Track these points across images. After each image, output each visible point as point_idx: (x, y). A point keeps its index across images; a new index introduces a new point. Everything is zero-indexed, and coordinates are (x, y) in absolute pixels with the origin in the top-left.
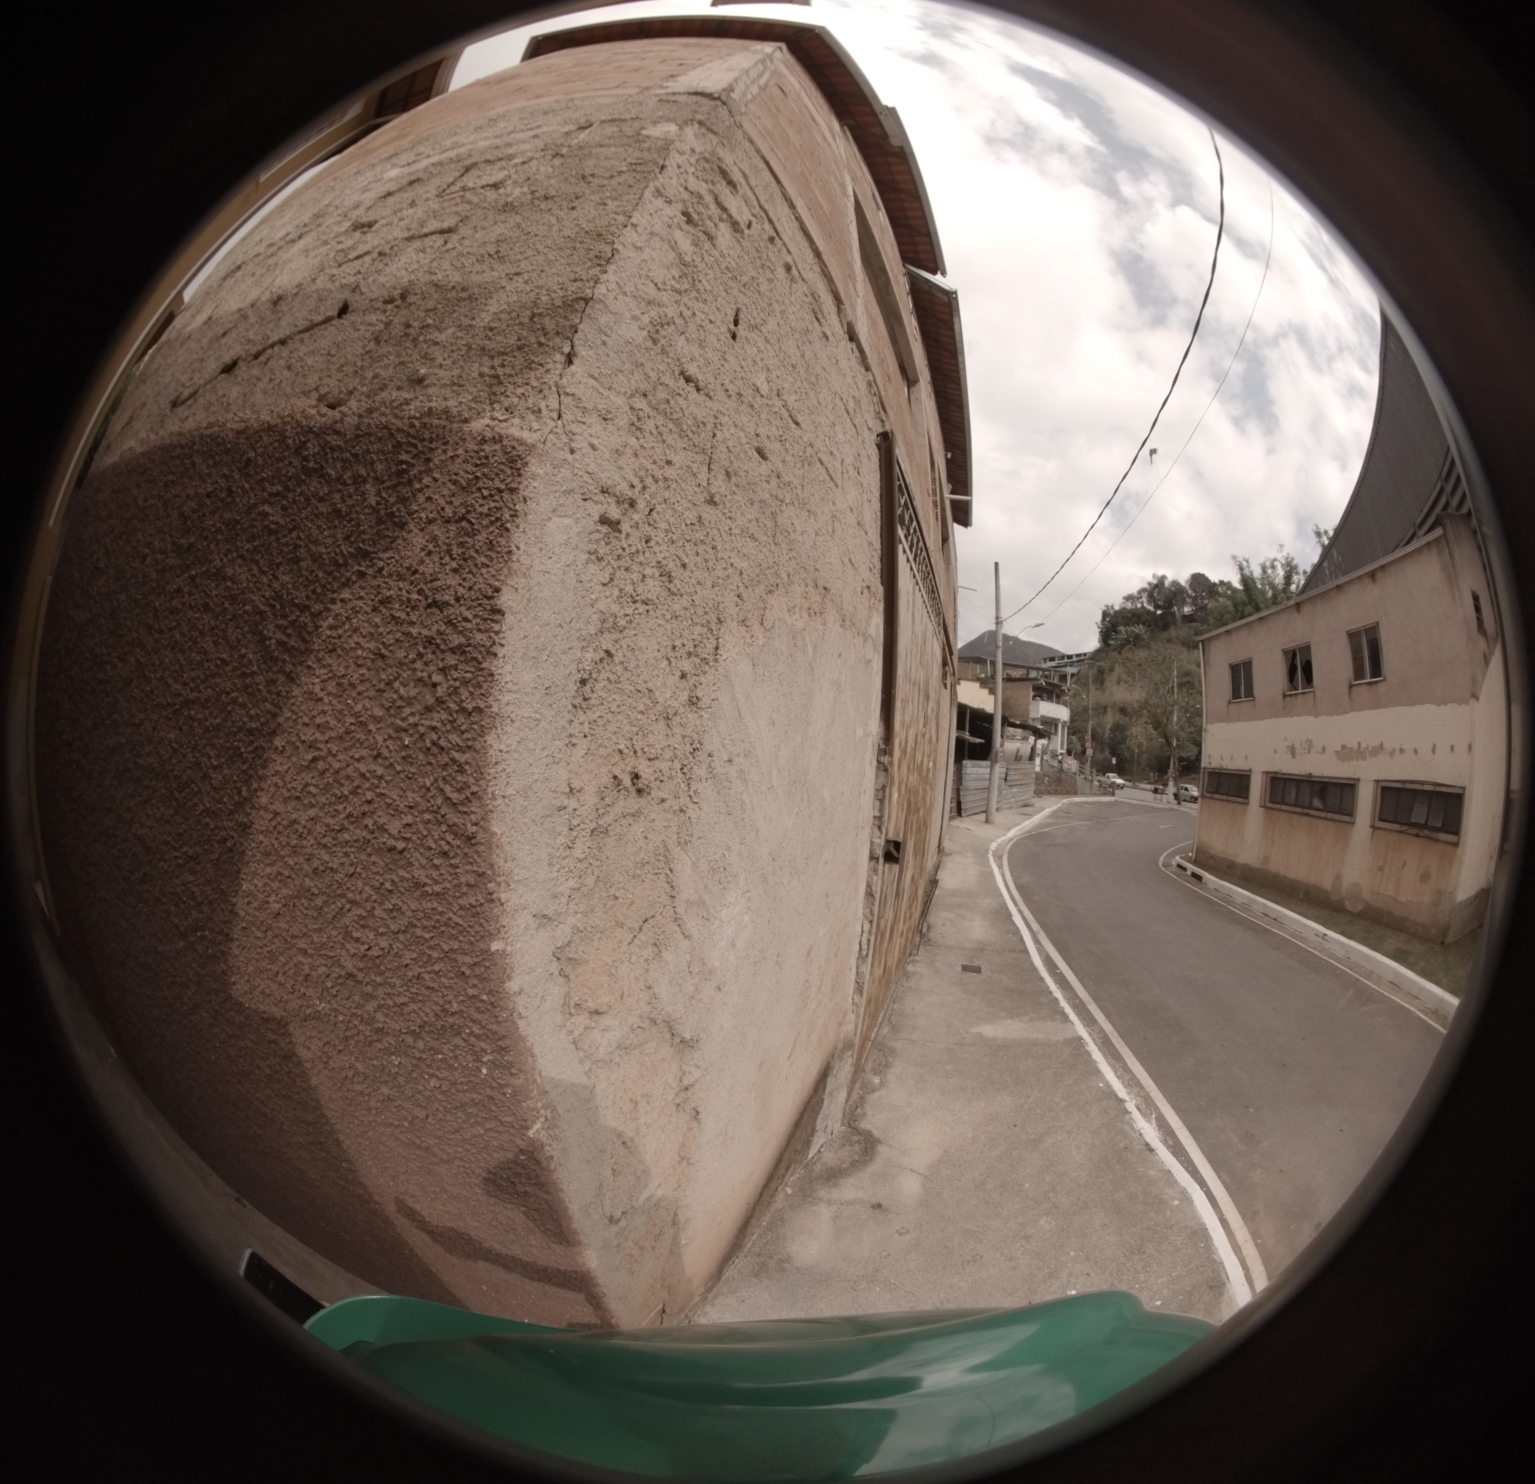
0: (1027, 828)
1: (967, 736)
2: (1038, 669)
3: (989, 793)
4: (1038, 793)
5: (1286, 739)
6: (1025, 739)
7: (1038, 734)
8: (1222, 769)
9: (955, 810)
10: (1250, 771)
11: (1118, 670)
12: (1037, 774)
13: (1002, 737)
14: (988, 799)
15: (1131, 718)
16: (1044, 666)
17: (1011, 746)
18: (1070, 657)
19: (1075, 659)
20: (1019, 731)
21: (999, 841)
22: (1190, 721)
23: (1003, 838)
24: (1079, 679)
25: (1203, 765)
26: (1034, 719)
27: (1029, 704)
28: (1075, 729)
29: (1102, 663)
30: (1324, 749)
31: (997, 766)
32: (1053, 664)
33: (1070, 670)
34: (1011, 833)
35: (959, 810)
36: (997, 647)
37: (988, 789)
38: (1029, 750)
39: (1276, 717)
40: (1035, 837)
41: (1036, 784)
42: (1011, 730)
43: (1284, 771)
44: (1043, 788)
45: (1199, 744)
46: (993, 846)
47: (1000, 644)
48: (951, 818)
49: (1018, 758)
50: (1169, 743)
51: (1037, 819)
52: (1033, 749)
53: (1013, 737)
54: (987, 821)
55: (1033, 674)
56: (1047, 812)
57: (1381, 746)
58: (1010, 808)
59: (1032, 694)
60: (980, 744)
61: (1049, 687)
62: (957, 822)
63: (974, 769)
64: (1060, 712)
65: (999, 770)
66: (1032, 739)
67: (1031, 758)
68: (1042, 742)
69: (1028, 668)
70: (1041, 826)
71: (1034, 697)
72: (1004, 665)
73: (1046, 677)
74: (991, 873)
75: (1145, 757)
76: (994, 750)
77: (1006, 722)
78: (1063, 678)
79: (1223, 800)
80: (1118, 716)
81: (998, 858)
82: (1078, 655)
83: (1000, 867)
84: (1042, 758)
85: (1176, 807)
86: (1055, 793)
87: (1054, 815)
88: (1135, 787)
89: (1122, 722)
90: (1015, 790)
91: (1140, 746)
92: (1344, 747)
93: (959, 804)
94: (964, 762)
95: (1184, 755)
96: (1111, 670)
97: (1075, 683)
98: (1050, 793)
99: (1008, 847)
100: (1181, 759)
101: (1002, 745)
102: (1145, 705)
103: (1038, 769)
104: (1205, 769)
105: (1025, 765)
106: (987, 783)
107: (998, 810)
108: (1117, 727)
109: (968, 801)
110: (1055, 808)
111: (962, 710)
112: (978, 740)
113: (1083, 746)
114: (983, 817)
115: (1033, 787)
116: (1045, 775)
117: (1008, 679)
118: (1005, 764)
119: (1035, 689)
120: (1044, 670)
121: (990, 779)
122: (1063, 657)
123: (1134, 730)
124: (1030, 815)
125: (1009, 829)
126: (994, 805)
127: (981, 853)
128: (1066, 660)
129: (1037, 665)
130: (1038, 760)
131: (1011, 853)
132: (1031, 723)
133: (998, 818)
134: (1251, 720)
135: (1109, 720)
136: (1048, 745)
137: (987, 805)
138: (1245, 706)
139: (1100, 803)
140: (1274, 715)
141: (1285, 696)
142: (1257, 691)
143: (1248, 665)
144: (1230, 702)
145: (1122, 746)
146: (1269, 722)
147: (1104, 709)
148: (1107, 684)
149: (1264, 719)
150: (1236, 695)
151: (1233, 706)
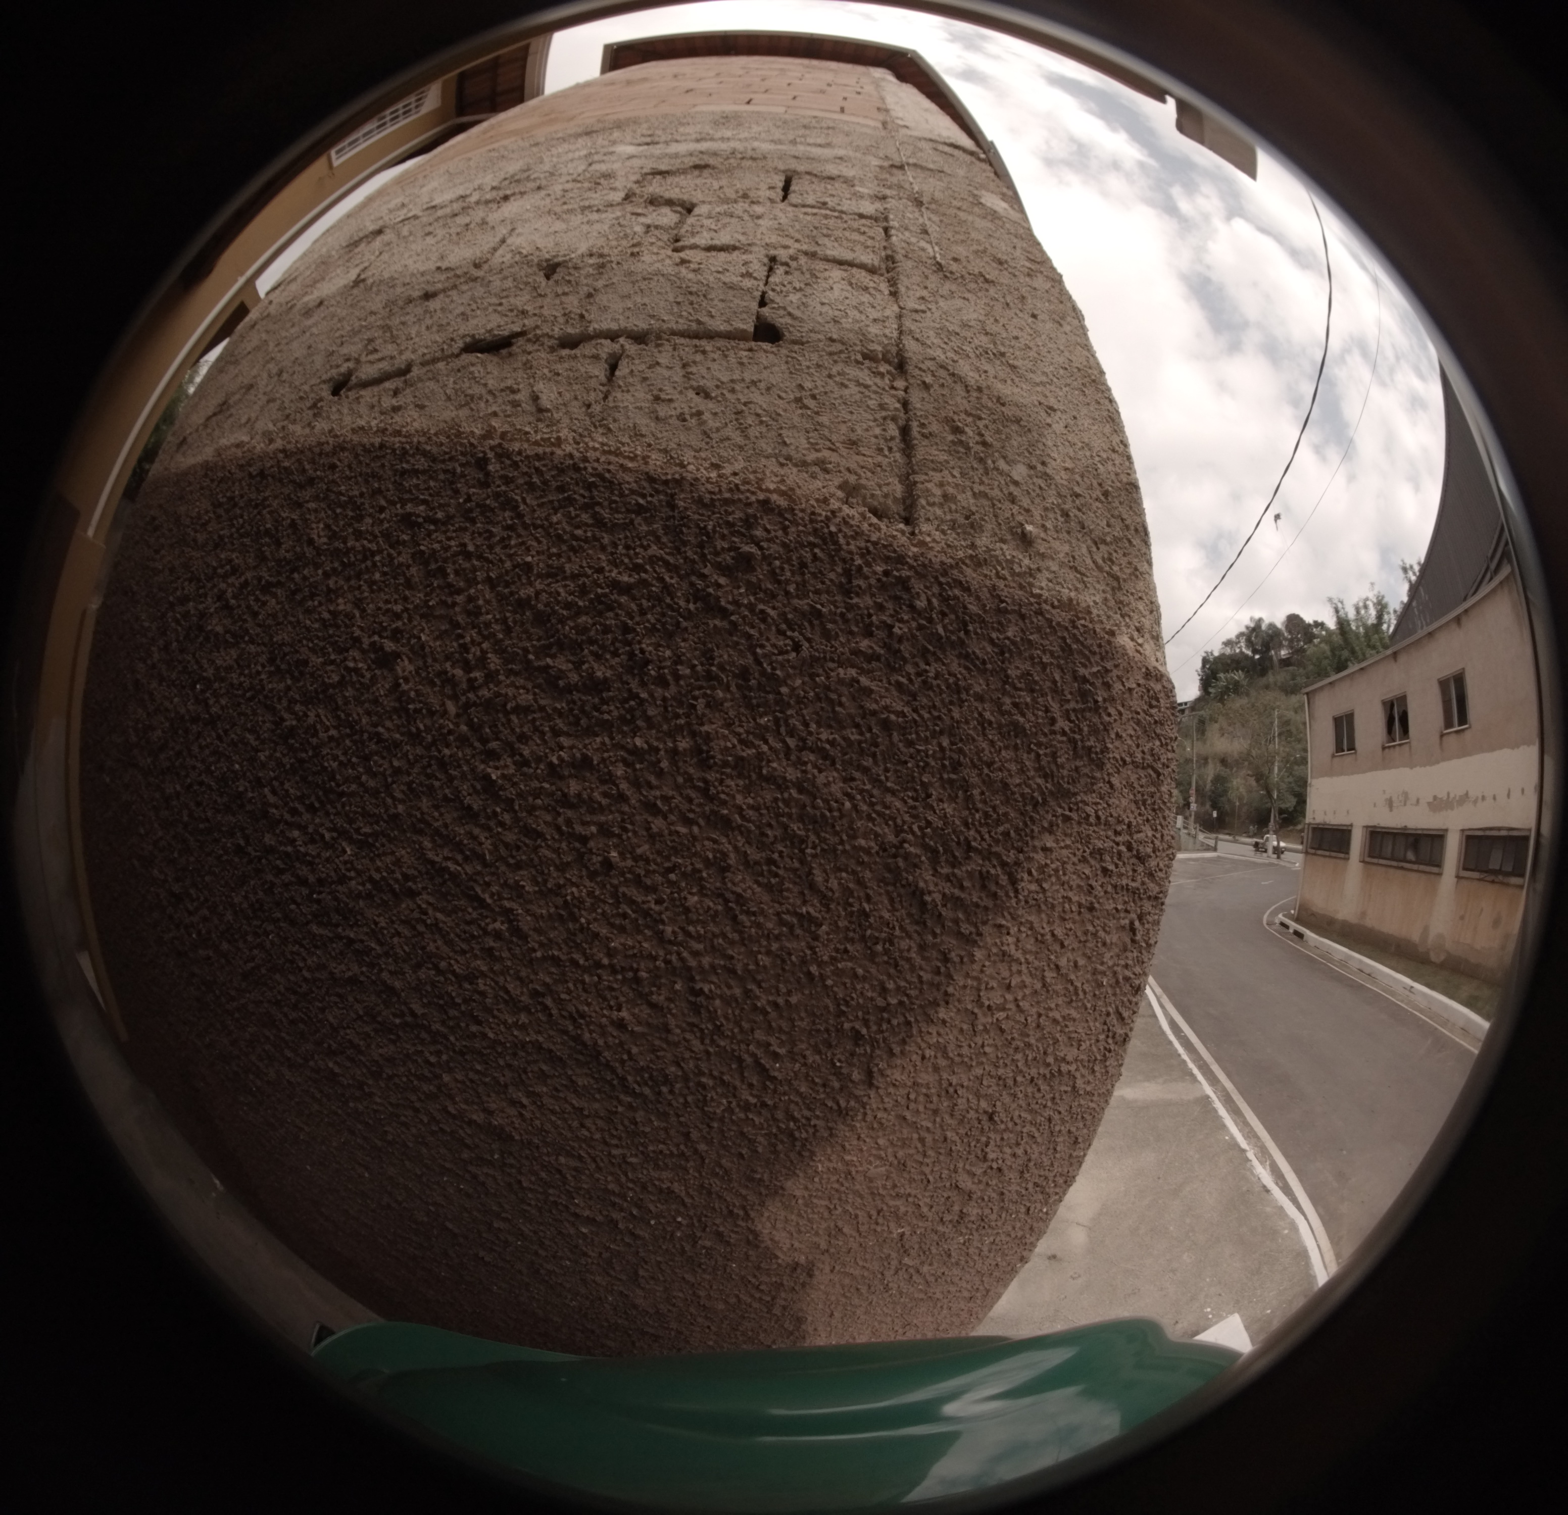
5: (1383, 792)
8: (1324, 824)
10: (1351, 826)
11: (1220, 720)
15: (1232, 769)
22: (1294, 773)
25: (1307, 819)
29: (1203, 713)
30: (1417, 802)
39: (1376, 770)
43: (1384, 825)
45: (1303, 798)
50: (1269, 794)
57: (1466, 795)
75: (1245, 809)
79: (1324, 855)
80: (1219, 768)
85: (1276, 861)
88: (1236, 841)
89: (1223, 774)
91: (1240, 799)
92: (1433, 798)
95: (1283, 806)
96: (1213, 720)
100: (1281, 812)
102: (1246, 756)
104: (1309, 823)
108: (1219, 780)
123: (1235, 782)
134: (1352, 774)
135: (1211, 771)
138: (1347, 759)
139: (1203, 859)
140: (1374, 768)
141: (1384, 748)
142: (1358, 744)
143: (1350, 717)
144: (1333, 756)
145: (1224, 799)
146: (1369, 775)
147: (1205, 760)
148: (1208, 734)
149: (1364, 772)
150: (1339, 748)
151: (1336, 760)
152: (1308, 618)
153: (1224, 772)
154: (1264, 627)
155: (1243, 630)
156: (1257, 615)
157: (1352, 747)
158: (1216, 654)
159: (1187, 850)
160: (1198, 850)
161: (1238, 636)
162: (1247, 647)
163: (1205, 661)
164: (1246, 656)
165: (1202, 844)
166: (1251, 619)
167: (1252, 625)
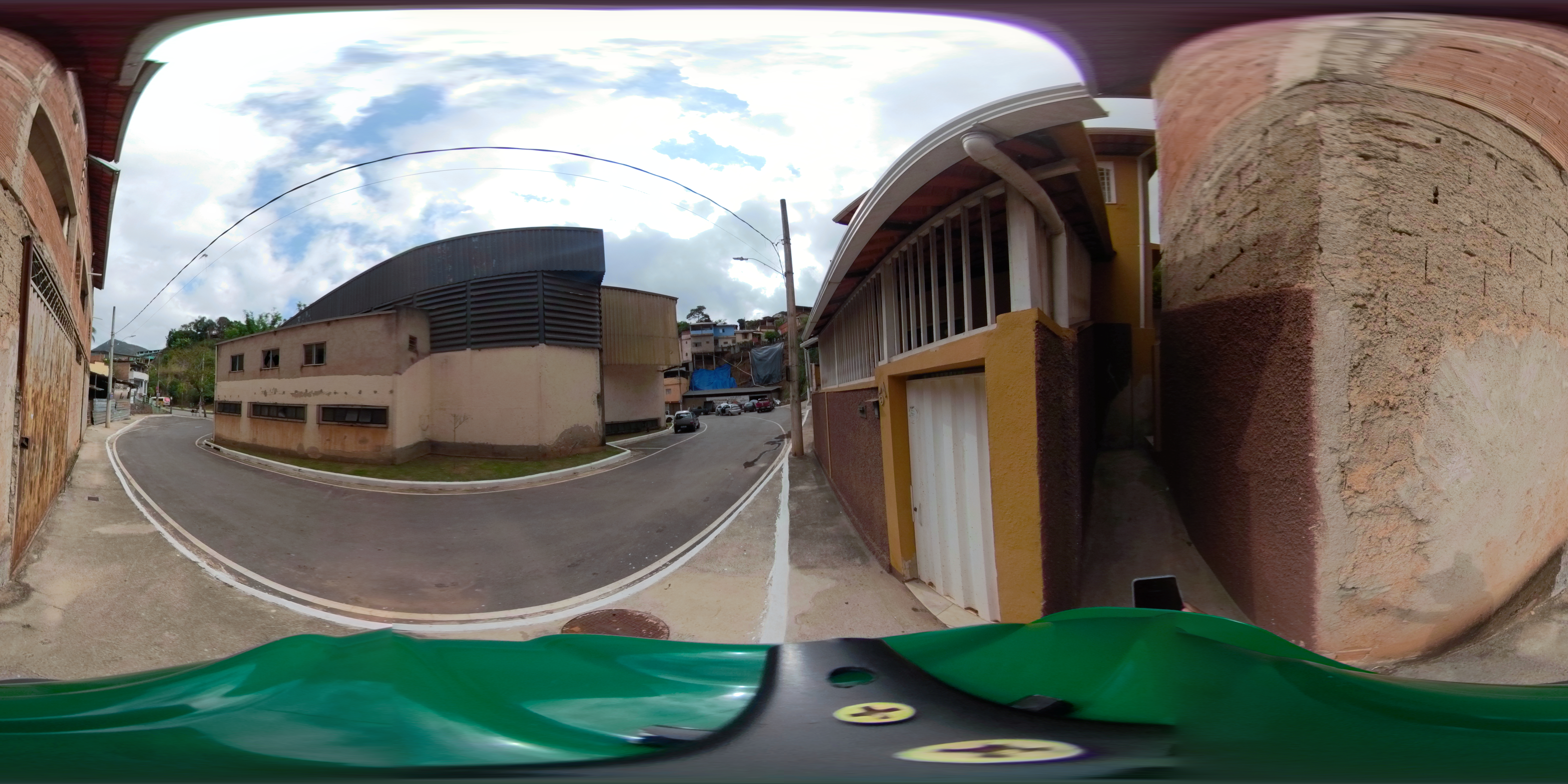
0: (127, 430)
1: (95, 387)
2: (134, 357)
3: (106, 414)
4: (132, 413)
5: (261, 388)
6: (125, 388)
7: (132, 386)
8: (225, 401)
9: (90, 422)
10: (241, 402)
11: (174, 358)
12: (132, 405)
13: (113, 387)
14: (106, 417)
15: (180, 379)
16: (138, 355)
17: (118, 392)
18: (151, 352)
19: (153, 352)
20: (122, 385)
21: (112, 436)
22: (210, 380)
23: (114, 435)
24: (154, 362)
25: (215, 400)
26: (130, 380)
27: (128, 373)
28: (151, 384)
29: (166, 355)
30: (284, 393)
31: (110, 401)
32: (142, 355)
33: (150, 358)
34: (118, 432)
35: (92, 422)
36: (111, 346)
37: (106, 412)
38: (127, 394)
39: (256, 378)
40: (131, 434)
41: (131, 409)
42: (118, 384)
43: (260, 401)
44: (135, 411)
45: (213, 390)
46: (109, 438)
47: (113, 345)
48: (88, 426)
49: (121, 397)
50: (199, 391)
51: (132, 425)
52: (129, 393)
53: (119, 388)
54: (106, 427)
55: (131, 359)
56: (137, 422)
57: (321, 391)
58: (118, 420)
59: (130, 368)
60: (102, 391)
61: (139, 365)
62: (91, 427)
63: (99, 403)
64: (145, 377)
65: (111, 403)
66: (129, 389)
67: (128, 397)
68: (133, 390)
69: (129, 357)
70: (134, 428)
71: (131, 370)
72: (114, 354)
73: (138, 360)
74: (106, 452)
75: (187, 396)
76: (108, 394)
77: (114, 380)
78: (147, 361)
79: (226, 415)
80: (174, 378)
81: (111, 444)
82: (154, 351)
83: (111, 448)
84: (134, 398)
85: (204, 418)
86: (141, 413)
87: (140, 423)
88: (182, 410)
89: (175, 381)
90: (120, 412)
91: (184, 392)
92: (296, 391)
93: (92, 419)
94: (94, 399)
95: (207, 395)
96: (171, 358)
97: (153, 363)
98: (139, 413)
99: (116, 439)
100: (206, 397)
101: (113, 391)
102: (187, 373)
103: (132, 402)
104: (216, 401)
105: (125, 401)
106: (105, 409)
107: (111, 421)
108: (173, 383)
109: (96, 417)
110: (141, 420)
111: (93, 376)
112: (101, 389)
113: (155, 392)
114: (104, 425)
115: (130, 411)
116: (136, 405)
117: (114, 361)
118: (115, 400)
119: (132, 366)
120: (137, 357)
121: (107, 407)
122: (147, 352)
123: (181, 385)
124: (128, 424)
125: (118, 430)
126: (109, 419)
127: (102, 442)
128: (149, 353)
129: (134, 355)
130: (132, 398)
131: (117, 441)
132: (129, 381)
133: (111, 425)
134: (241, 380)
135: (169, 380)
136: (137, 391)
137: (106, 419)
138: (238, 374)
139: (164, 417)
140: (255, 377)
141: (261, 370)
142: (245, 368)
143: (241, 357)
144: (230, 372)
145: (176, 392)
146: (251, 381)
147: (167, 375)
148: (169, 364)
149: (248, 380)
150: (233, 368)
151: (231, 374)
152: (232, 319)
153: (176, 380)
154: (205, 321)
155: (194, 321)
156: (202, 316)
157: (241, 368)
158: (177, 330)
159: (155, 413)
160: (162, 413)
161: (190, 324)
162: (194, 328)
163: (171, 333)
164: (193, 332)
165: (164, 411)
166: (199, 317)
167: (199, 319)
